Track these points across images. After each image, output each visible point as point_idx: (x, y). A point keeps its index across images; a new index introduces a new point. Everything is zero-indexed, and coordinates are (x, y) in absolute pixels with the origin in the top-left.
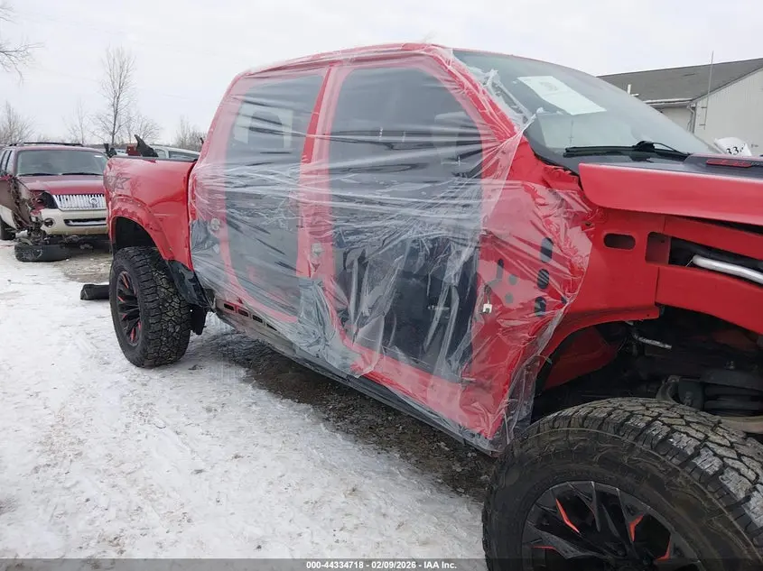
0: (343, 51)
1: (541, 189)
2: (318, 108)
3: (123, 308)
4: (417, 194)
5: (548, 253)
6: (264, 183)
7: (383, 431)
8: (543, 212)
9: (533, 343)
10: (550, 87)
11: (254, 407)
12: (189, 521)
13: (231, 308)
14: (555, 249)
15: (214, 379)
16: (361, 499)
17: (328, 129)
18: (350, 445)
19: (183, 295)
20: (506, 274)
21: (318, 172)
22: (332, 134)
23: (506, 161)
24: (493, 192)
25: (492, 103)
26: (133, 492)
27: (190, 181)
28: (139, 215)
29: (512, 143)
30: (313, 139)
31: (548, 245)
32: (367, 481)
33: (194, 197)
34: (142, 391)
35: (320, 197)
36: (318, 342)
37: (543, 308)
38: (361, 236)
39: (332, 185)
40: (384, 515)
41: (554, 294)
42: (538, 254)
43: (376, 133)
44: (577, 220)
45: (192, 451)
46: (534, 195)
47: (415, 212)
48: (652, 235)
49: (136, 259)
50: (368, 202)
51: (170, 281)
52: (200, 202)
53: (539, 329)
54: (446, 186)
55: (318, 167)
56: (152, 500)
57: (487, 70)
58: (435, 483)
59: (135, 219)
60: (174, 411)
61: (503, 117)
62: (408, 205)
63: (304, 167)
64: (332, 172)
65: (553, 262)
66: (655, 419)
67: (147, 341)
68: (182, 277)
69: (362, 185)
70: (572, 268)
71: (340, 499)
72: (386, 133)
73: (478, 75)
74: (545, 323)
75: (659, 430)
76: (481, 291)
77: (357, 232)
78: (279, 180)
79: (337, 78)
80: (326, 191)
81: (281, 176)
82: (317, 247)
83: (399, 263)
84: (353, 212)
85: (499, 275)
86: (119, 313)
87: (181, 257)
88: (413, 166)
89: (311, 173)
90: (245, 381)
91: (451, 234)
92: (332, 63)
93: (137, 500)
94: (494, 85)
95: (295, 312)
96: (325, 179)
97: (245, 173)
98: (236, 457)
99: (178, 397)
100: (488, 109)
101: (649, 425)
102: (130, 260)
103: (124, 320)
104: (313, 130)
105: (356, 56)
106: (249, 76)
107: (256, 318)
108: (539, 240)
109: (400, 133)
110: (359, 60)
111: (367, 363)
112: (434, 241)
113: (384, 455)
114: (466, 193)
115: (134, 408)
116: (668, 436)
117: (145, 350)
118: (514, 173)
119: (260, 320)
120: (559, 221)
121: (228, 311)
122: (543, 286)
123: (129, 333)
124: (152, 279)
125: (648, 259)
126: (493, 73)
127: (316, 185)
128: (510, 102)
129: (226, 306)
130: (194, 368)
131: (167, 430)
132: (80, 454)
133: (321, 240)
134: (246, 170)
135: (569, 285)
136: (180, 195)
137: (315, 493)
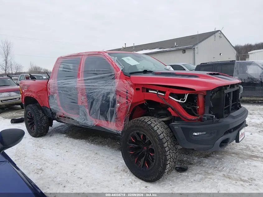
0: (85, 53)
1: (125, 81)
2: (80, 66)
3: (29, 122)
4: (103, 84)
5: (127, 93)
6: (68, 84)
7: (103, 142)
8: (126, 85)
9: (127, 110)
10: (128, 59)
11: (69, 142)
12: (57, 164)
13: (61, 117)
14: (128, 92)
15: (57, 137)
16: (98, 155)
17: (83, 70)
18: (95, 146)
19: (47, 115)
20: (121, 98)
21: (81, 80)
22: (84, 71)
23: (119, 76)
24: (117, 82)
25: (115, 65)
26: (42, 161)
27: (48, 85)
28: (34, 95)
29: (119, 72)
30: (80, 73)
31: (127, 91)
32: (100, 151)
33: (49, 89)
34: (38, 142)
35: (82, 86)
36: (85, 120)
37: (128, 103)
38: (92, 94)
39: (85, 83)
40: (104, 157)
41: (129, 100)
42: (126, 93)
43: (94, 71)
44: (131, 86)
45: (55, 152)
46: (124, 82)
47: (103, 87)
48: (142, 87)
49: (33, 107)
50: (94, 86)
51: (43, 112)
52: (51, 90)
53: (127, 107)
54: (108, 82)
55: (81, 79)
56: (47, 162)
57: (115, 57)
58: (115, 150)
59: (32, 96)
60: (48, 145)
61: (118, 67)
62: (102, 86)
63: (78, 79)
64: (85, 80)
65: (128, 94)
66: (149, 120)
67: (37, 129)
68: (46, 111)
69: (91, 82)
70: (131, 95)
71: (93, 155)
72: (97, 71)
73: (113, 58)
74: (128, 106)
75: (149, 123)
76: (117, 102)
77: (91, 93)
78: (72, 83)
79: (84, 59)
80: (84, 84)
81: (73, 82)
82: (83, 98)
83: (101, 98)
84: (90, 89)
85: (120, 98)
86: (28, 123)
87: (46, 105)
88: (103, 78)
89: (79, 81)
90: (66, 137)
91: (110, 91)
92: (83, 55)
93: (44, 162)
94: (116, 60)
95: (78, 114)
96: (83, 82)
97: (63, 82)
98: (67, 152)
99: (48, 142)
100: (115, 66)
101: (148, 121)
102: (31, 108)
103: (29, 125)
104: (79, 71)
105: (88, 54)
106: (62, 58)
107: (68, 118)
108: (125, 90)
109: (100, 71)
110: (89, 55)
111: (97, 122)
112: (107, 93)
113: (104, 147)
114: (112, 83)
115: (37, 146)
116: (151, 124)
117: (37, 132)
118: (120, 78)
119: (69, 118)
120: (129, 87)
121: (60, 117)
122: (127, 99)
123: (31, 129)
124: (38, 112)
125: (142, 92)
126: (116, 58)
127: (81, 83)
128: (119, 64)
129: (60, 116)
130: (51, 136)
131: (47, 149)
132: (26, 156)
133: (83, 96)
134: (63, 81)
135: (131, 98)
136: (45, 89)
137: (87, 155)
